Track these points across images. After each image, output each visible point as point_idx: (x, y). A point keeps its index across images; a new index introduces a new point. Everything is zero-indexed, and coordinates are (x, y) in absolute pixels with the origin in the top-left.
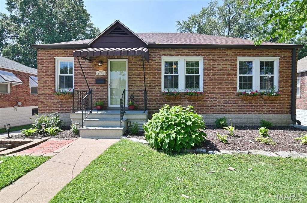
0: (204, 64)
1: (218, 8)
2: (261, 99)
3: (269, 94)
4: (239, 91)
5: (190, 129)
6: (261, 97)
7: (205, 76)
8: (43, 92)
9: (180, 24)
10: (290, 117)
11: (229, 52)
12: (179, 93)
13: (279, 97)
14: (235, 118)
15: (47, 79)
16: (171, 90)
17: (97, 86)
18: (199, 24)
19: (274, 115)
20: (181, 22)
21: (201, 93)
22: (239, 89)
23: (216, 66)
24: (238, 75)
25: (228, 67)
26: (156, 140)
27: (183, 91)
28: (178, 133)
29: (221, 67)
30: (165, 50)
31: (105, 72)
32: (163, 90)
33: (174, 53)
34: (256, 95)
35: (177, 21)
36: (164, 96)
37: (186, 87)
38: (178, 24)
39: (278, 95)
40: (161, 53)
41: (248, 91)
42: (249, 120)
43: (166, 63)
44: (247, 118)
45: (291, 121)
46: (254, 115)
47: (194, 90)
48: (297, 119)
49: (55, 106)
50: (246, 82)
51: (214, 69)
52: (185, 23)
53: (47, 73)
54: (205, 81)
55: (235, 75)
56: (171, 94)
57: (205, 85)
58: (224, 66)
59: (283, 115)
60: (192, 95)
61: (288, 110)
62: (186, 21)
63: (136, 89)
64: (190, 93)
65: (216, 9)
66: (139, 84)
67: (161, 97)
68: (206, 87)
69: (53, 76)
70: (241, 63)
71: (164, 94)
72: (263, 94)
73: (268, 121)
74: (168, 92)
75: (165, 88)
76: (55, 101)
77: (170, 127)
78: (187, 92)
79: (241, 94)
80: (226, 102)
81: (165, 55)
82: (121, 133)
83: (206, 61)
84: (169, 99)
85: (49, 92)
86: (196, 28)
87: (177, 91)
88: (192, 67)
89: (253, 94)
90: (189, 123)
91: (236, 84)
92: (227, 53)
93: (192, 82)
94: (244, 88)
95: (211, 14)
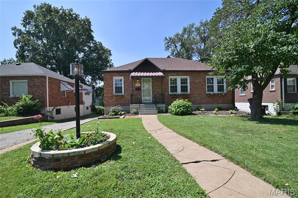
0: (190, 80)
1: (195, 28)
2: (218, 97)
3: (222, 94)
4: (207, 93)
5: (187, 107)
6: (218, 96)
7: (190, 85)
8: (107, 95)
9: (167, 40)
10: (232, 106)
11: (202, 74)
12: (178, 95)
13: (226, 95)
14: (206, 107)
15: (109, 88)
16: (174, 93)
17: (136, 92)
18: (182, 41)
19: (225, 104)
20: (168, 38)
21: (189, 94)
22: (208, 92)
23: (196, 80)
24: (207, 85)
25: (202, 81)
26: (176, 112)
27: (180, 93)
28: (184, 109)
29: (198, 81)
30: (170, 73)
31: (140, 84)
32: (170, 93)
33: (175, 74)
34: (215, 95)
35: (165, 37)
36: (171, 96)
37: (181, 92)
38: (166, 40)
39: (225, 94)
40: (168, 74)
41: (212, 93)
42: (213, 107)
43: (171, 79)
44: (212, 106)
45: (233, 107)
46: (215, 105)
47: (185, 93)
48: (236, 106)
49: (113, 103)
50: (211, 88)
51: (195, 82)
52: (170, 39)
53: (109, 85)
54: (190, 88)
55: (205, 85)
56: (174, 95)
57: (190, 90)
58: (200, 80)
59: (229, 104)
60: (184, 95)
61: (231, 102)
62: (171, 38)
63: (156, 93)
64: (184, 94)
65: (193, 29)
66: (157, 90)
67: (169, 97)
68: (191, 91)
69: (112, 87)
70: (208, 79)
71: (171, 95)
72: (219, 94)
73: (222, 107)
74: (173, 94)
75: (171, 91)
76: (114, 100)
77: (180, 107)
78: (182, 94)
79: (208, 94)
80: (201, 99)
81: (170, 75)
82: (157, 112)
83: (191, 78)
84: (173, 98)
85: (110, 95)
86: (180, 44)
87: (177, 93)
88: (184, 81)
89: (214, 94)
90: (187, 105)
91: (206, 89)
92: (201, 74)
93: (184, 89)
94: (210, 92)
95: (190, 33)
